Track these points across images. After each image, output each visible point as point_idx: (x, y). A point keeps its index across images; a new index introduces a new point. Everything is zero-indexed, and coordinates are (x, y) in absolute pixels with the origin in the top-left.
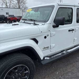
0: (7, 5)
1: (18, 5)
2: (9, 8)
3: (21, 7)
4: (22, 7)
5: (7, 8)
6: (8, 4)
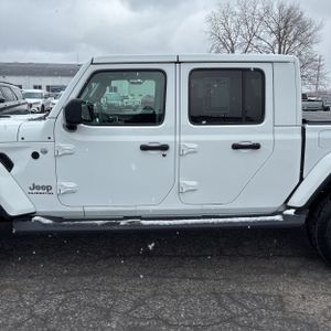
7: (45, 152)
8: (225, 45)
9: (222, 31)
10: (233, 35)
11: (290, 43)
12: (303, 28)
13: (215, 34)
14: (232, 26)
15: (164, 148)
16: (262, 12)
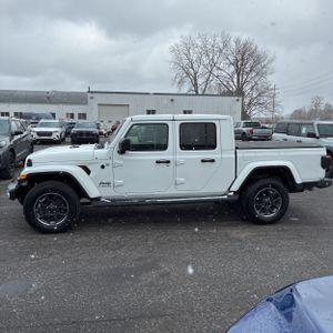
0: (196, 85)
1: (235, 80)
2: (203, 95)
3: (247, 88)
4: (252, 89)
5: (197, 94)
6: (200, 81)
7: (108, 165)
8: (188, 74)
9: (185, 62)
10: (195, 66)
11: (248, 74)
12: (258, 60)
13: (178, 63)
14: (194, 57)
15: (168, 162)
16: (221, 45)
